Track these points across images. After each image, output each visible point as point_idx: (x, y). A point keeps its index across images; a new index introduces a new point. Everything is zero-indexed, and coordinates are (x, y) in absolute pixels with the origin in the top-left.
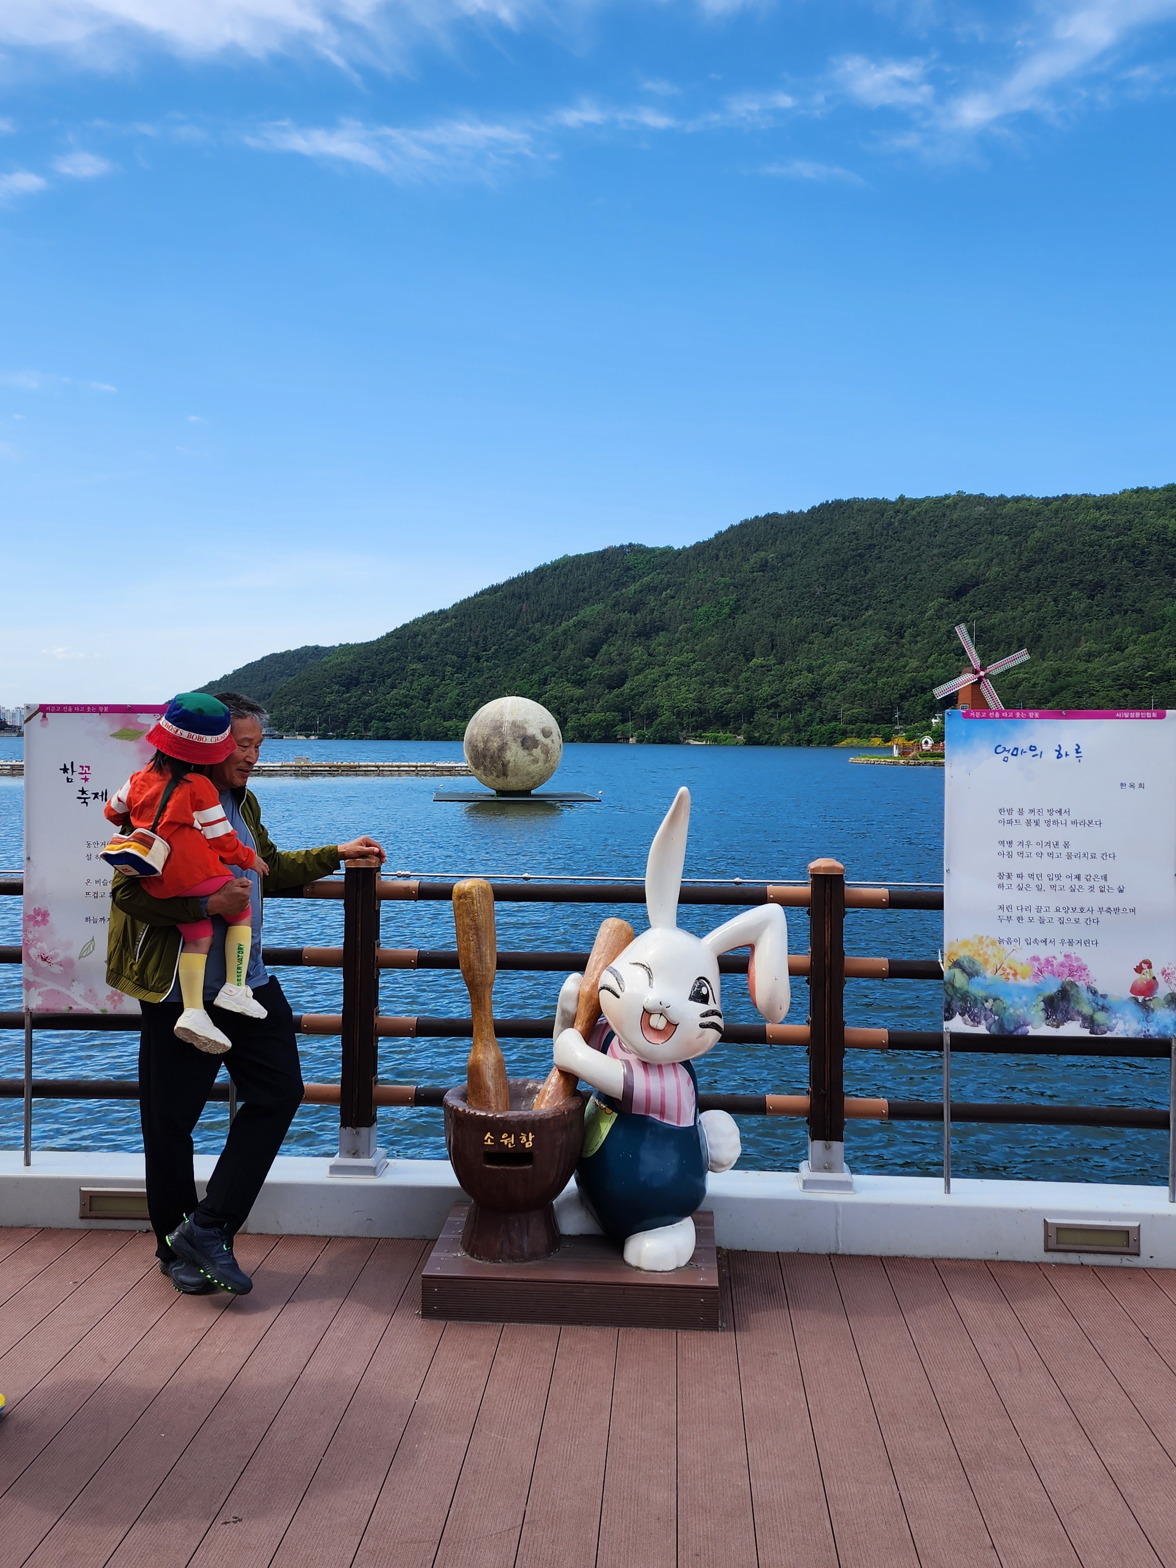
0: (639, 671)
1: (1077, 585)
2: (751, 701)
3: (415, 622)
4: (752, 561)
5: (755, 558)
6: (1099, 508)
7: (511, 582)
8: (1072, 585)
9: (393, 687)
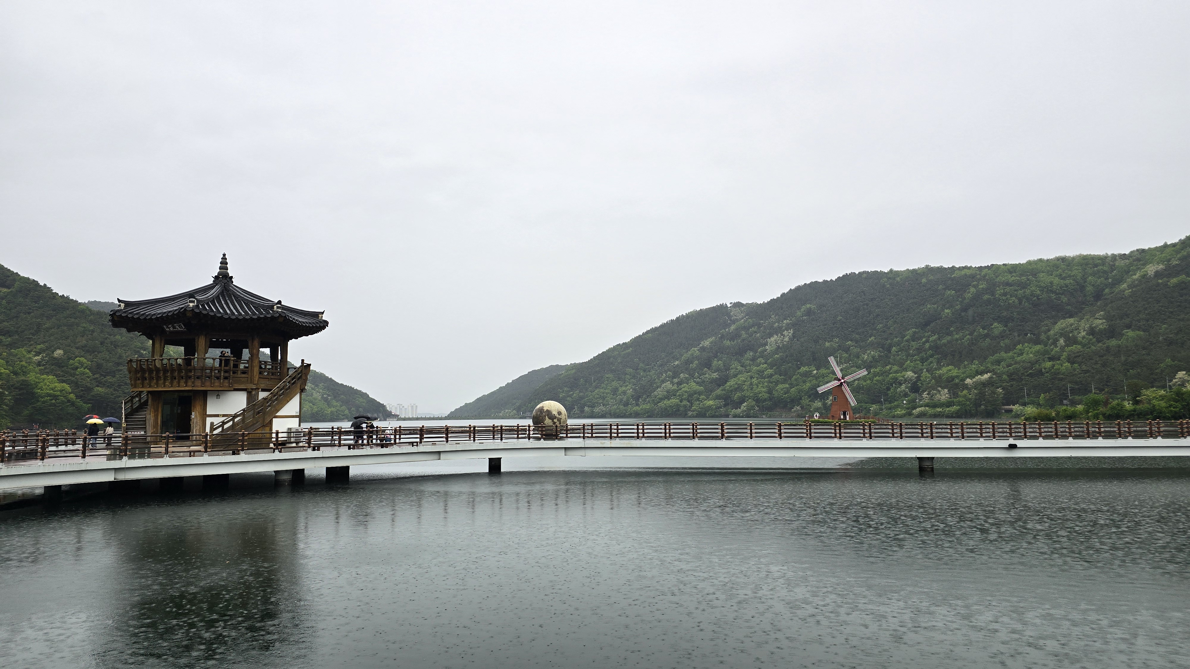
0: (735, 376)
1: (996, 319)
2: (799, 393)
3: (610, 350)
4: (802, 310)
5: (804, 308)
6: (1011, 272)
7: (663, 326)
8: (994, 319)
9: (596, 387)
